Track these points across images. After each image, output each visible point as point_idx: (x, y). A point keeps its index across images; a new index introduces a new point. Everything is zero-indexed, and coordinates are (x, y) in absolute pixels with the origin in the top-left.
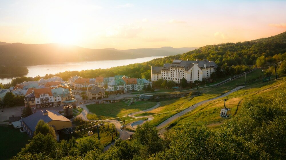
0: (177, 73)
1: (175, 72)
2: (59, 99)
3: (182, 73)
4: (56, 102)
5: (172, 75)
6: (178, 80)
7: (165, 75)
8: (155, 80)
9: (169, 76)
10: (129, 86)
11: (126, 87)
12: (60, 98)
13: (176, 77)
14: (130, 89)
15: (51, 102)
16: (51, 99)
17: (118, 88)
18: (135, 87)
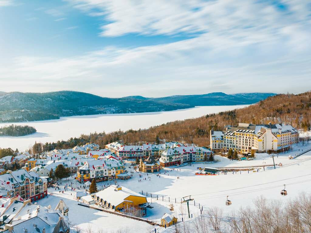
0: (244, 140)
1: (242, 139)
2: (114, 173)
3: (251, 139)
4: (110, 175)
5: (237, 142)
6: (245, 148)
7: (229, 142)
8: (215, 147)
9: (234, 143)
10: (186, 157)
11: (182, 157)
12: (115, 171)
13: (243, 145)
14: (187, 159)
15: (106, 175)
16: (106, 172)
17: (174, 159)
18: (193, 157)
